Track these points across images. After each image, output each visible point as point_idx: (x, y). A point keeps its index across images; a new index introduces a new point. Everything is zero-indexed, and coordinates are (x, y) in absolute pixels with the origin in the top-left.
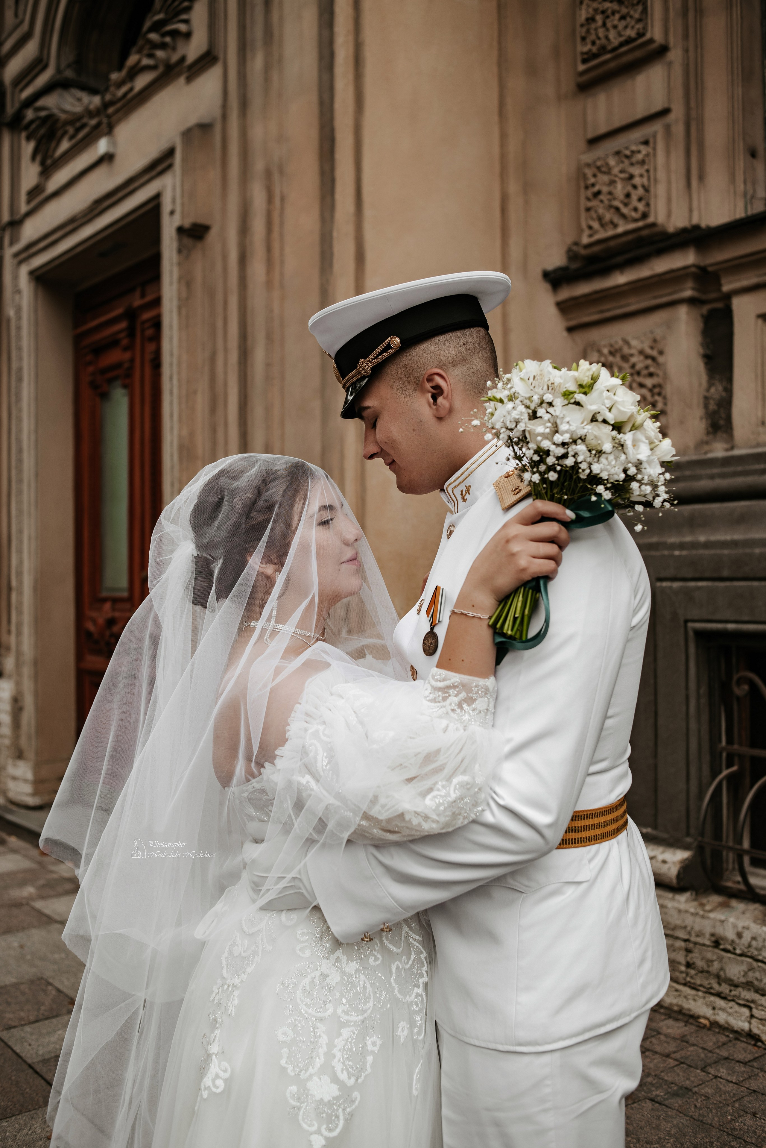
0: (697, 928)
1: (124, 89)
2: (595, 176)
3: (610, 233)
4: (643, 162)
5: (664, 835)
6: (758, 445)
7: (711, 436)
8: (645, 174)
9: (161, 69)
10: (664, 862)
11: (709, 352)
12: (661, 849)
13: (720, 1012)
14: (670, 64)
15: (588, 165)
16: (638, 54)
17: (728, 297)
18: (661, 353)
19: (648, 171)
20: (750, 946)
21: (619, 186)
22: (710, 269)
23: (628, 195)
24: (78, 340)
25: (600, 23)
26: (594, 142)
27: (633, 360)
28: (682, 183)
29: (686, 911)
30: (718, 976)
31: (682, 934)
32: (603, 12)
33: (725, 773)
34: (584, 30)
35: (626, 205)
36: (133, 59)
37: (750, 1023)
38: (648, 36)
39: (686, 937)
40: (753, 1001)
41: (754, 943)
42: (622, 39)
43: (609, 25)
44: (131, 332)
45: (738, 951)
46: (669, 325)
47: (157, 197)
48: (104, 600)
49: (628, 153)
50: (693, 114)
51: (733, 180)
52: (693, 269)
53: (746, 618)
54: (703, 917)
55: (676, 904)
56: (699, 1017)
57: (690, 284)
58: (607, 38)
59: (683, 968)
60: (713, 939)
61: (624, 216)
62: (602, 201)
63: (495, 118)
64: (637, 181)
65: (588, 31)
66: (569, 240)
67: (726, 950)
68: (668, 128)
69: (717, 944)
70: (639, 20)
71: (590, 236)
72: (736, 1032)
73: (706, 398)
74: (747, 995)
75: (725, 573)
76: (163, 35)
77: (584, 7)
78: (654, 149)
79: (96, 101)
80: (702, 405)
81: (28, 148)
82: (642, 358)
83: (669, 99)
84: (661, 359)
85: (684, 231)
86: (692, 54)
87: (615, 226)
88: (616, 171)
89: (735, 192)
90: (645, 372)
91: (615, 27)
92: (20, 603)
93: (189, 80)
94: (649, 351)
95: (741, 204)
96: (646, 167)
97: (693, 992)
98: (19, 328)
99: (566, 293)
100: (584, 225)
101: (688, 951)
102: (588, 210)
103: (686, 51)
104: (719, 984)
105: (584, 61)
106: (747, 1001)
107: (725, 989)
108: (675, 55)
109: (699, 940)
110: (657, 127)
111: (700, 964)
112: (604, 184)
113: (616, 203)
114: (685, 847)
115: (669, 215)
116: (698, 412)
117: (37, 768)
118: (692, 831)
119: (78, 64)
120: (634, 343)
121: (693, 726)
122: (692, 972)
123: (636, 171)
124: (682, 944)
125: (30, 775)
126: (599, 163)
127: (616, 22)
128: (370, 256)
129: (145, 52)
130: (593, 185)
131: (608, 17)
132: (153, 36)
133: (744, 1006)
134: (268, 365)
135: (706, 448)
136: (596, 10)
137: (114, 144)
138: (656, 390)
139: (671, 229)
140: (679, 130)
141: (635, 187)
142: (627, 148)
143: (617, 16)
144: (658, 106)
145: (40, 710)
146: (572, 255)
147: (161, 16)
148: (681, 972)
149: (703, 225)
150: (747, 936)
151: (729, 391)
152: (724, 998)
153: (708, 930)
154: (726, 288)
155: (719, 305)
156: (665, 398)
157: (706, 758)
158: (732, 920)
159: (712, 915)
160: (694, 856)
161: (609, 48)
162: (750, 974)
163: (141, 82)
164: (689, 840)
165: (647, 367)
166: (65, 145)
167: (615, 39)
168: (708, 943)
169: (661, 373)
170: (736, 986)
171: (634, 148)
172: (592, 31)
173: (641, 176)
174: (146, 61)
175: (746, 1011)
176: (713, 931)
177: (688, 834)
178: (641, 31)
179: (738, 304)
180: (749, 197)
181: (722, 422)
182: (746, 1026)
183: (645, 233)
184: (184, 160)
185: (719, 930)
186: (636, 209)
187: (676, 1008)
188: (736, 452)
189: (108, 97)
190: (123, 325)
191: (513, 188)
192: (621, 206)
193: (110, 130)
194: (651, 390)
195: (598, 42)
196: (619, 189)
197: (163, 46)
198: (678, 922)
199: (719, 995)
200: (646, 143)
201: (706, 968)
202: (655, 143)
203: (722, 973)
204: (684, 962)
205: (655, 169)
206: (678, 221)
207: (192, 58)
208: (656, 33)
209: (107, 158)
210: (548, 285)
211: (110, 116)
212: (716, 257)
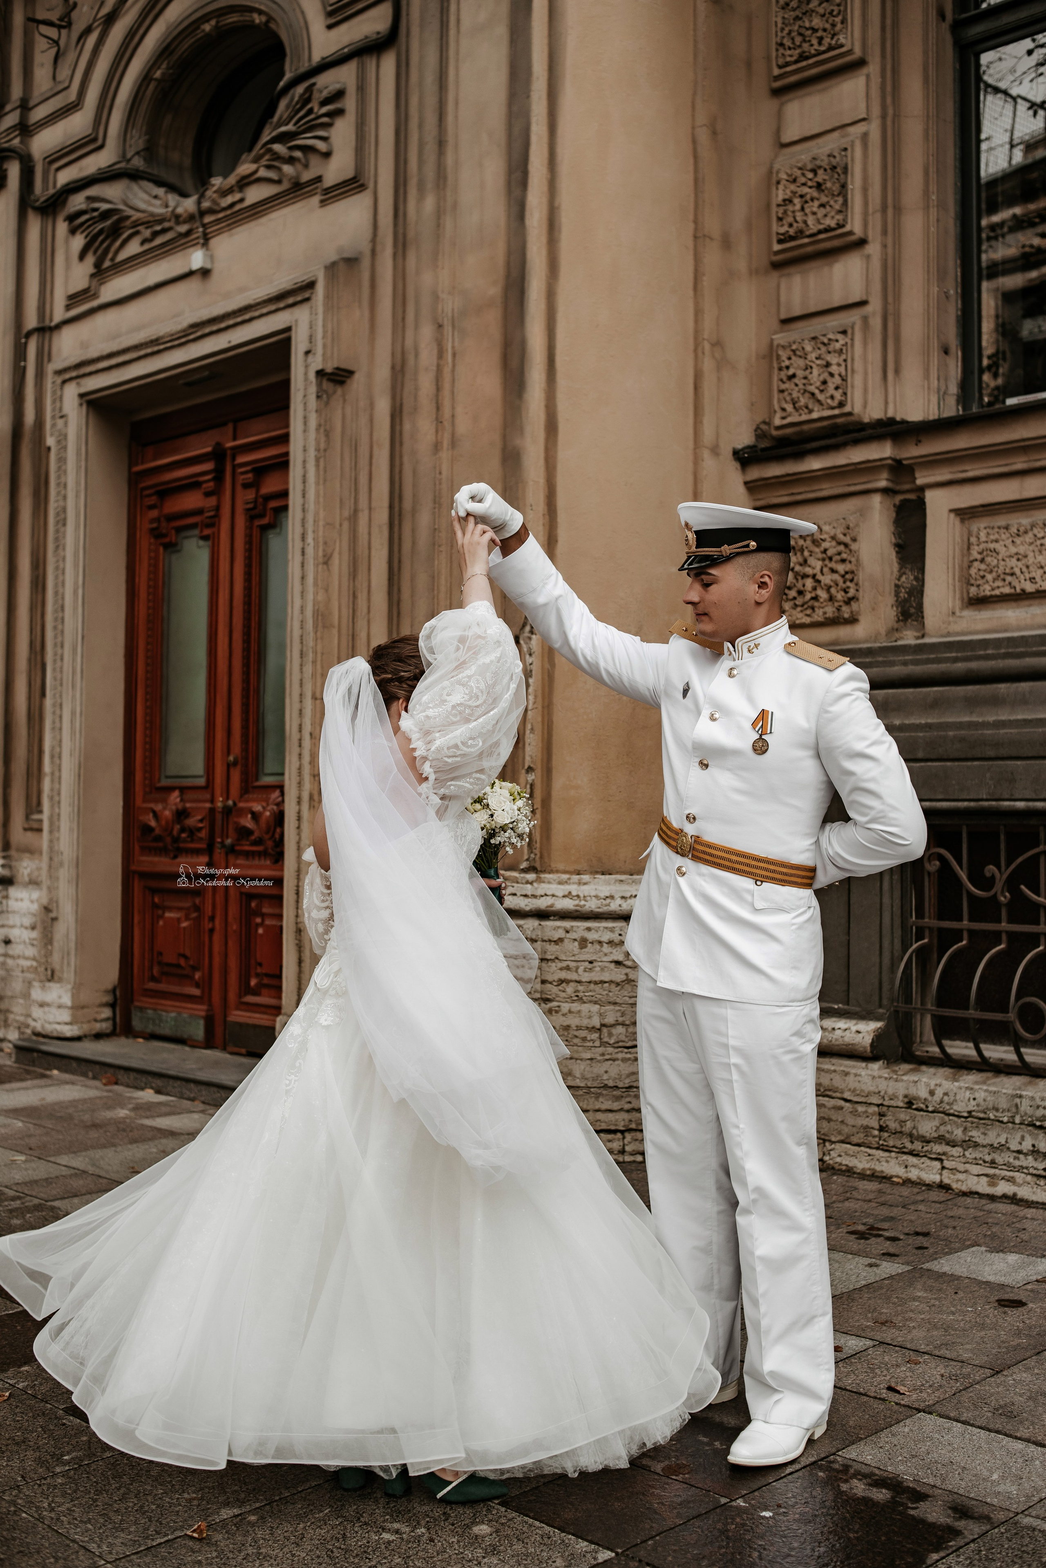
0: (890, 1091)
1: (229, 199)
2: (789, 358)
3: (804, 417)
4: (840, 352)
5: (857, 1009)
6: (949, 634)
7: (901, 623)
8: (843, 364)
9: (286, 185)
10: (858, 1032)
11: (900, 542)
12: (854, 1022)
13: (913, 1169)
14: (868, 257)
15: (783, 347)
16: (836, 243)
17: (922, 489)
18: (854, 540)
19: (845, 360)
20: (942, 1102)
21: (815, 372)
22: (905, 462)
23: (824, 382)
25: (798, 207)
26: (786, 322)
27: (825, 545)
28: (879, 374)
29: (880, 1077)
30: (911, 1135)
31: (875, 1100)
32: (801, 196)
33: (915, 946)
34: (781, 210)
35: (822, 391)
36: (245, 168)
37: (941, 1174)
38: (847, 228)
39: (880, 1102)
40: (944, 1154)
41: (946, 1098)
42: (821, 227)
43: (807, 211)
44: (219, 476)
45: (930, 1109)
46: (862, 513)
47: (285, 330)
48: (168, 789)
49: (826, 341)
50: (891, 308)
51: (927, 375)
52: (890, 462)
53: (940, 797)
54: (896, 1080)
55: (869, 1072)
56: (891, 1177)
57: (885, 475)
58: (805, 222)
59: (876, 1133)
60: (906, 1100)
61: (819, 401)
62: (796, 385)
63: (691, 293)
64: (834, 369)
65: (785, 212)
66: (759, 419)
67: (917, 1109)
68: (865, 319)
69: (910, 1104)
70: (840, 212)
71: (783, 418)
72: (928, 1185)
73: (897, 586)
74: (938, 1148)
75: (920, 755)
76: (291, 148)
77: (781, 187)
78: (852, 339)
79: (188, 205)
80: (893, 593)
82: (834, 543)
83: (868, 292)
84: (854, 546)
85: (880, 423)
86: (890, 250)
87: (811, 411)
88: (812, 356)
89: (929, 388)
90: (838, 558)
91: (814, 213)
93: (323, 203)
94: (841, 537)
95: (934, 399)
96: (844, 357)
97: (887, 1154)
98: (62, 460)
99: (756, 473)
100: (776, 407)
101: (881, 1115)
102: (782, 391)
103: (885, 246)
104: (912, 1142)
105: (780, 242)
106: (939, 1154)
107: (918, 1146)
108: (873, 249)
109: (892, 1103)
110: (853, 317)
111: (893, 1125)
112: (799, 367)
113: (812, 388)
114: (878, 1019)
115: (865, 405)
116: (890, 600)
117: (76, 991)
118: (885, 1002)
120: (826, 528)
121: (886, 900)
122: (886, 1135)
123: (833, 359)
124: (876, 1109)
125: (67, 1000)
126: (794, 347)
127: (815, 209)
128: (563, 427)
129: (264, 162)
130: (788, 368)
131: (806, 202)
132: (278, 148)
133: (936, 1159)
135: (897, 635)
136: (794, 193)
137: (212, 257)
138: (848, 576)
139: (866, 420)
140: (876, 323)
141: (832, 375)
142: (824, 335)
143: (816, 203)
144: (857, 299)
146: (760, 434)
147: (290, 127)
148: (874, 1137)
149: (898, 419)
150: (939, 1092)
151: (921, 582)
152: (917, 1155)
153: (901, 1092)
154: (920, 482)
155: (912, 496)
156: (857, 584)
157: (898, 933)
158: (924, 1080)
159: (905, 1078)
160: (886, 1026)
161: (808, 233)
162: (942, 1128)
163: (254, 194)
164: (881, 1011)
165: (839, 554)
166: (135, 248)
167: (813, 227)
168: (901, 1104)
169: (853, 560)
170: (928, 1142)
171: (831, 336)
172: (790, 213)
173: (839, 365)
174: (263, 173)
175: (937, 1164)
176: (906, 1092)
177: (880, 1006)
178: (841, 222)
179: (931, 496)
180: (941, 393)
181: (912, 610)
182: (937, 1178)
183: (840, 420)
184: (328, 295)
185: (913, 1091)
186: (832, 397)
187: (868, 1172)
188: (927, 640)
189: (206, 204)
190: (209, 466)
191: (708, 365)
192: (817, 392)
193: (206, 241)
194: (843, 576)
195: (795, 225)
196: (816, 376)
197: (291, 160)
198: (872, 1089)
199: (911, 1153)
200: (844, 332)
201: (899, 1129)
202: (853, 334)
203: (914, 1132)
204: (877, 1127)
205: (853, 359)
206: (873, 412)
207: (330, 180)
208: (855, 225)
209: (205, 273)
210: (738, 465)
211: (204, 226)
212: (912, 451)
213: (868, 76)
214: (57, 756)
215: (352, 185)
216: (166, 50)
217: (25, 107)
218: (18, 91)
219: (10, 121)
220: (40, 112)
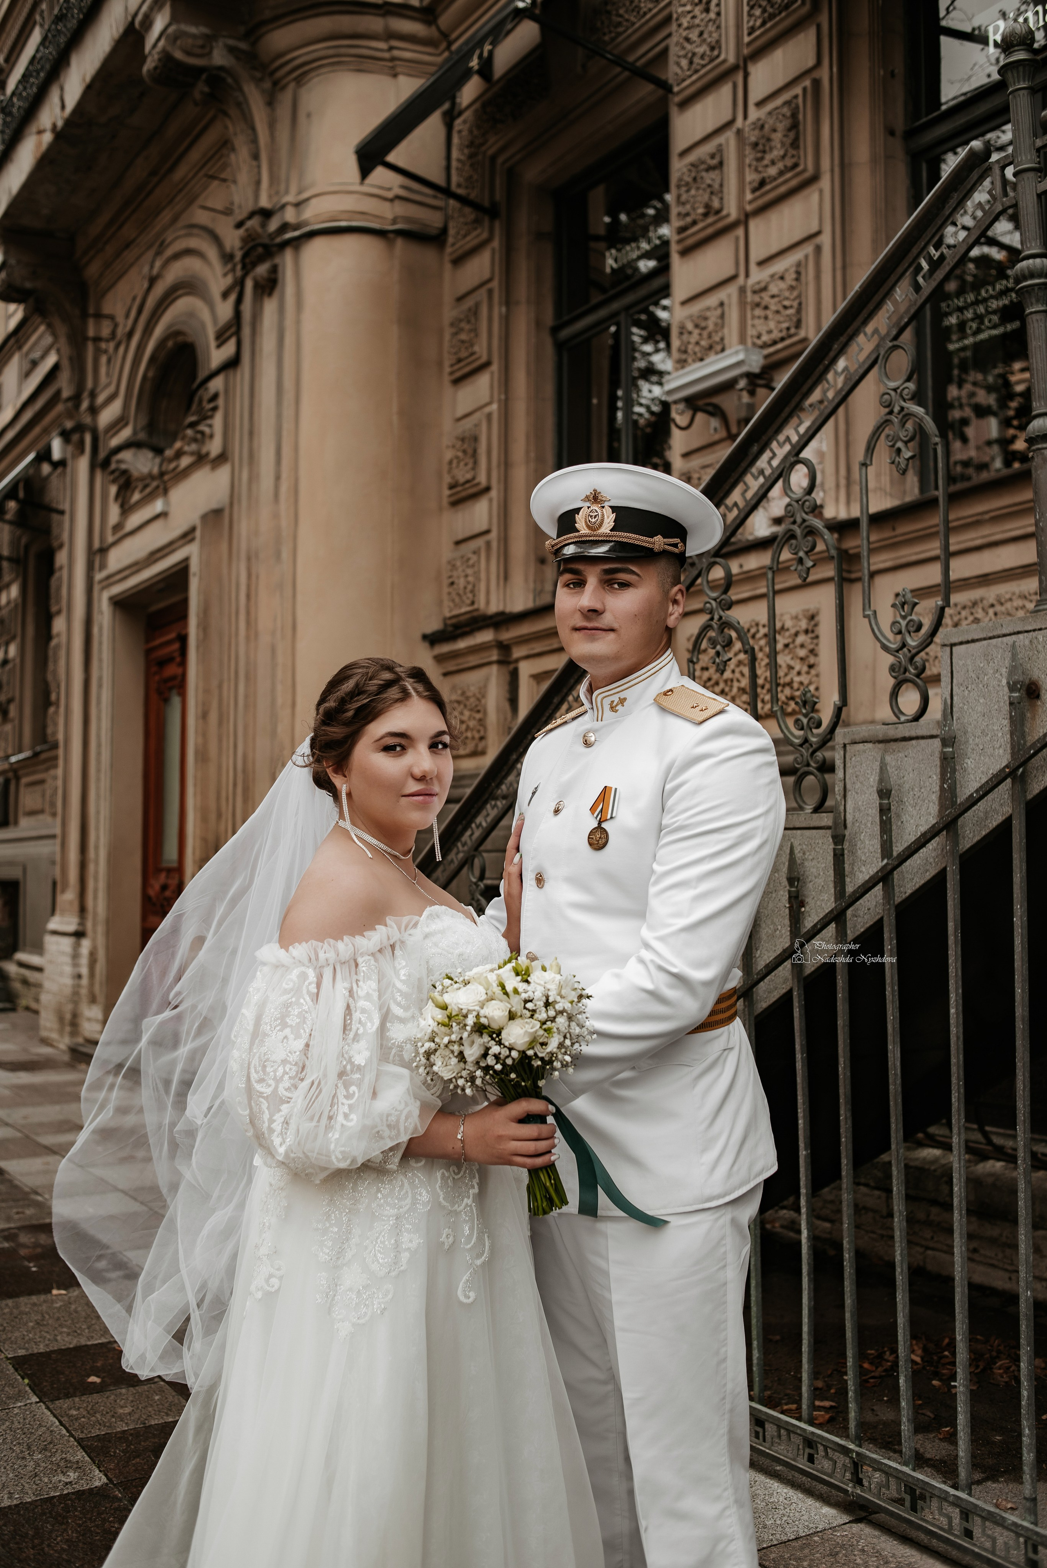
1: (172, 466)
2: (451, 571)
3: (458, 612)
4: (473, 566)
8: (475, 574)
9: (195, 456)
11: (511, 697)
14: (490, 500)
15: (453, 560)
16: (474, 490)
17: (516, 661)
18: (484, 697)
19: (476, 572)
21: (462, 580)
22: (504, 643)
23: (466, 588)
24: (148, 652)
25: (456, 465)
26: (456, 544)
27: (471, 700)
28: (496, 581)
32: (456, 458)
34: (448, 468)
35: (465, 594)
36: (178, 444)
38: (479, 480)
42: (466, 478)
43: (459, 468)
46: (487, 678)
47: (186, 560)
48: (161, 870)
49: (468, 557)
50: (503, 535)
51: (527, 580)
52: (495, 642)
57: (495, 652)
58: (459, 476)
61: (463, 601)
62: (454, 589)
64: (469, 579)
65: (450, 469)
68: (488, 543)
70: (474, 468)
71: (450, 612)
76: (196, 432)
77: (449, 450)
78: (480, 558)
79: (157, 466)
81: (113, 490)
82: (475, 699)
83: (489, 523)
84: (484, 701)
85: (494, 616)
86: (503, 494)
87: (461, 608)
89: (528, 589)
90: (477, 709)
91: (462, 470)
92: (96, 872)
93: (213, 468)
94: (478, 695)
95: (531, 597)
96: (475, 569)
98: (100, 643)
99: (437, 650)
100: (446, 605)
102: (448, 594)
103: (500, 491)
105: (450, 488)
108: (494, 493)
110: (480, 542)
112: (456, 577)
113: (461, 592)
115: (488, 602)
119: (151, 427)
120: (472, 688)
126: (453, 563)
127: (462, 467)
128: (300, 627)
129: (185, 441)
130: (450, 577)
131: (459, 462)
132: (189, 432)
134: (246, 697)
136: (454, 455)
137: (167, 503)
138: (481, 722)
139: (488, 613)
140: (494, 545)
141: (469, 582)
142: (467, 554)
143: (464, 462)
144: (483, 527)
145: (110, 962)
147: (195, 418)
149: (507, 611)
154: (515, 656)
155: (512, 666)
156: (485, 728)
161: (460, 483)
163: (185, 461)
165: (477, 706)
166: (136, 496)
169: (483, 710)
171: (471, 555)
172: (452, 469)
173: (473, 575)
174: (186, 448)
178: (475, 476)
179: (520, 666)
180: (537, 591)
183: (475, 614)
184: (202, 536)
186: (469, 598)
189: (165, 466)
192: (463, 595)
193: (166, 492)
195: (455, 478)
197: (196, 440)
200: (476, 552)
202: (481, 553)
205: (480, 572)
206: (494, 608)
207: (213, 454)
208: (483, 478)
209: (163, 515)
210: (427, 645)
211: (165, 482)
212: (507, 635)
213: (492, 374)
215: (222, 458)
216: (152, 359)
217: (93, 395)
218: (89, 384)
219: (85, 405)
220: (101, 399)
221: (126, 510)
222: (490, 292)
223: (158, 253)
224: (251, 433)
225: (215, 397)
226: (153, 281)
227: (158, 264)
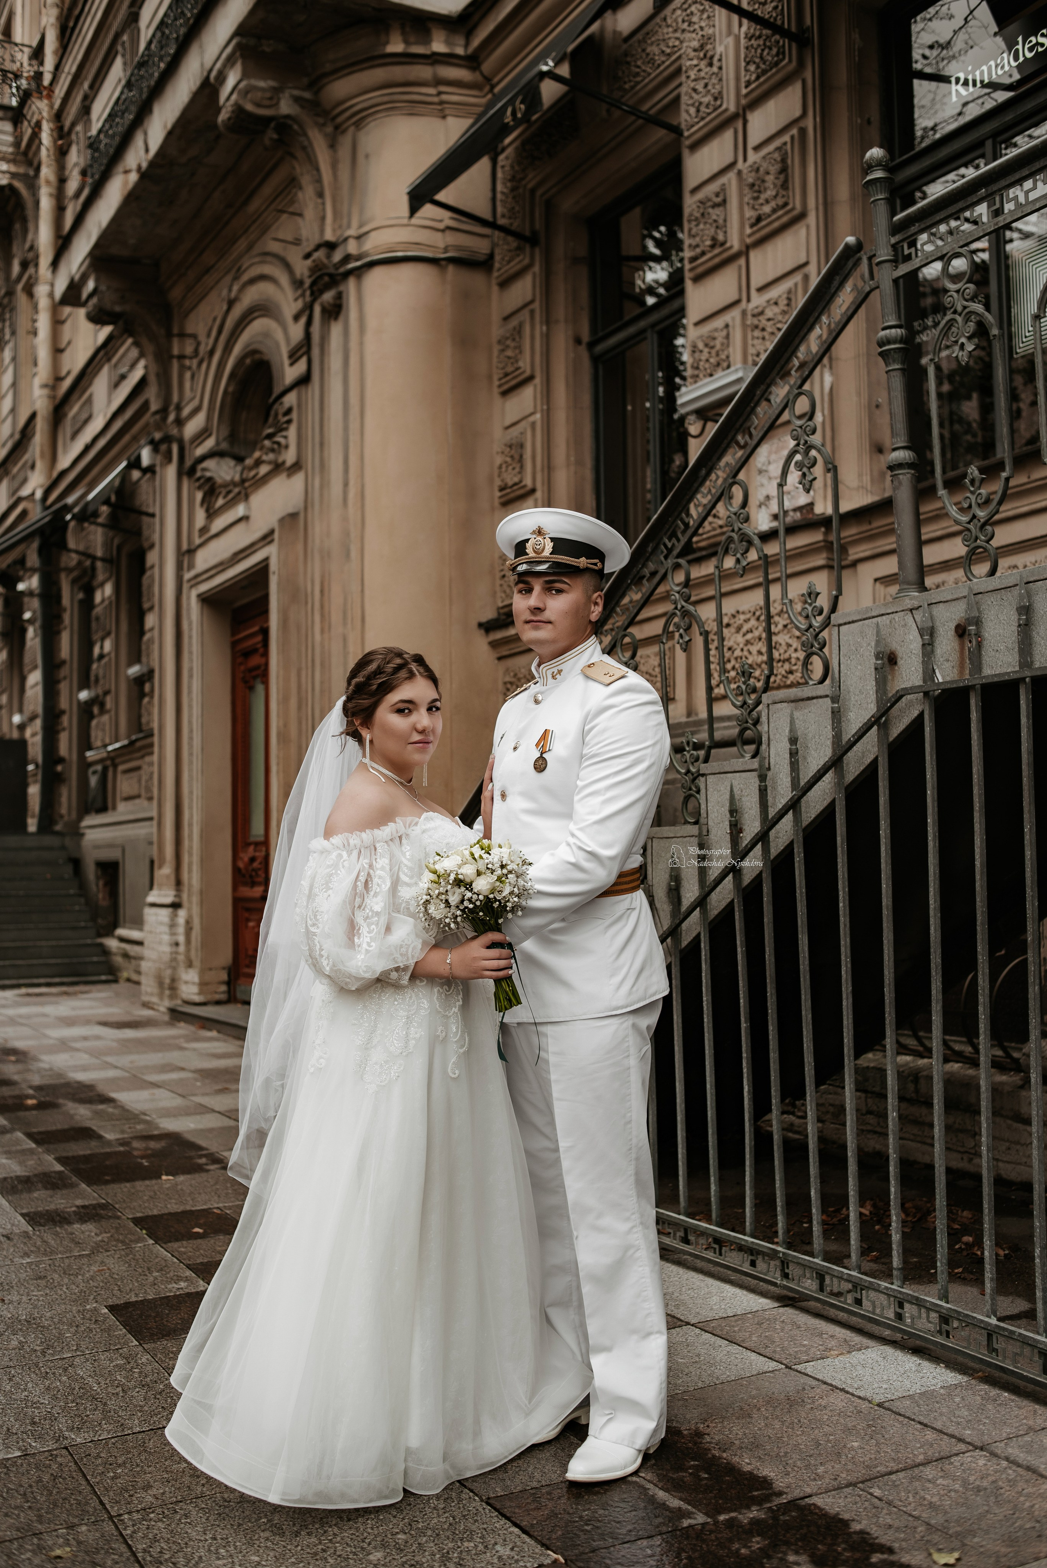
1: (252, 473)
9: (273, 465)
16: (521, 492)
24: (234, 644)
25: (505, 469)
32: (506, 463)
34: (498, 472)
36: (257, 453)
38: (524, 483)
42: (514, 481)
43: (508, 472)
47: (267, 559)
48: (249, 844)
58: (508, 479)
62: (505, 581)
65: (500, 473)
70: (521, 472)
71: (502, 602)
76: (273, 443)
77: (498, 457)
79: (239, 474)
81: (199, 495)
86: (546, 495)
91: (511, 473)
92: (191, 847)
93: (289, 476)
98: (190, 637)
99: (490, 637)
100: (499, 595)
102: (500, 586)
103: (545, 486)
105: (500, 490)
108: (539, 494)
117: (202, 973)
119: (232, 437)
125: (196, 979)
127: (511, 470)
128: (368, 619)
129: (264, 450)
131: (508, 467)
132: (267, 443)
134: (322, 683)
137: (248, 508)
145: (204, 929)
147: (272, 430)
161: (509, 485)
163: (264, 469)
166: (220, 502)
167: (511, 480)
172: (502, 473)
174: (264, 457)
178: (523, 479)
184: (280, 538)
189: (245, 474)
193: (247, 497)
195: (504, 481)
197: (273, 450)
207: (289, 463)
208: (528, 482)
209: (245, 518)
210: (482, 632)
211: (246, 489)
213: (535, 386)
214: (190, 825)
215: (297, 467)
216: (232, 375)
217: (179, 408)
218: (175, 398)
219: (172, 417)
220: (186, 412)
221: (211, 514)
222: (532, 312)
223: (236, 278)
224: (322, 444)
225: (289, 411)
226: (231, 303)
227: (235, 288)
